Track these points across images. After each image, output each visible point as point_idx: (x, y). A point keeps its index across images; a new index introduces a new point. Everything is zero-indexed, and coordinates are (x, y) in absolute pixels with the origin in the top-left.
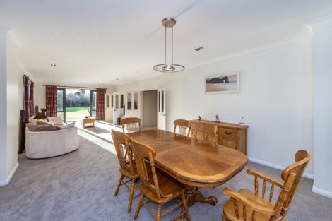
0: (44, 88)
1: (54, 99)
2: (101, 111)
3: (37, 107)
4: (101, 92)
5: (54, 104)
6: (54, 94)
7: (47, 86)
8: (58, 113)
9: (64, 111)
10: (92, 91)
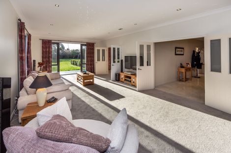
0: (41, 42)
1: (50, 52)
2: (91, 64)
3: (34, 61)
4: (90, 46)
5: (49, 57)
6: (50, 47)
7: (43, 40)
8: (52, 67)
9: (58, 65)
10: (82, 45)
